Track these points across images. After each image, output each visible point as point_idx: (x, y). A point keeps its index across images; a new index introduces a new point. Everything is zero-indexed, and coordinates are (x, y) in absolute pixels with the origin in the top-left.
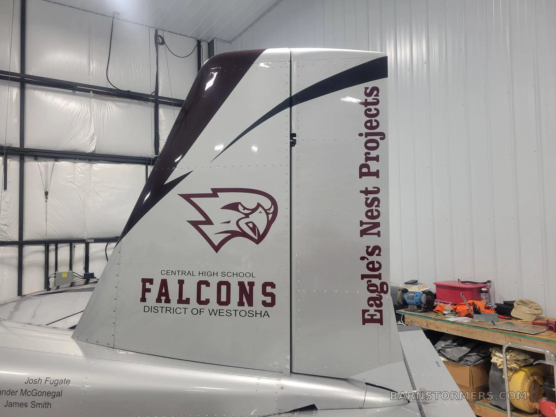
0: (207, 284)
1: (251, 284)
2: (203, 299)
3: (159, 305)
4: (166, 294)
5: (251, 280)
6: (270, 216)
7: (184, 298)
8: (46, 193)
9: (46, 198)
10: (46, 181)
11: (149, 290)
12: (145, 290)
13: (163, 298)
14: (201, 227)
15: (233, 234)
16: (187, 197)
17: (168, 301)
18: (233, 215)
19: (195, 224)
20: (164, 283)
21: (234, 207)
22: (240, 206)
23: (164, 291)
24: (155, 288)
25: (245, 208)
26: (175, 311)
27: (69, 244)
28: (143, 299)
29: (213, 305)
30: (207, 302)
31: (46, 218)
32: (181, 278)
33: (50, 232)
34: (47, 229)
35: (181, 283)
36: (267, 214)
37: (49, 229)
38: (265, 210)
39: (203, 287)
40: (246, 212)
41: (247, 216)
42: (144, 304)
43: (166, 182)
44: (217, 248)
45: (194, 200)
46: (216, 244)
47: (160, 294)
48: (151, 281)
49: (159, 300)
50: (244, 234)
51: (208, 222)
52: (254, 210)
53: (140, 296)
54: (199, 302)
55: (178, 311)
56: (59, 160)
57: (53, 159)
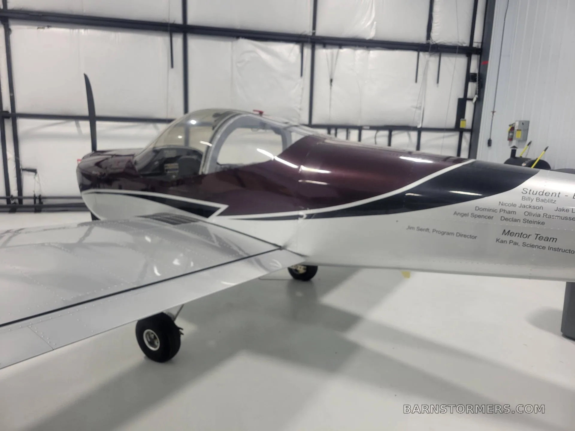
8: (331, 81)
9: (331, 85)
27: (346, 130)
31: (330, 105)
56: (343, 47)
57: (338, 47)
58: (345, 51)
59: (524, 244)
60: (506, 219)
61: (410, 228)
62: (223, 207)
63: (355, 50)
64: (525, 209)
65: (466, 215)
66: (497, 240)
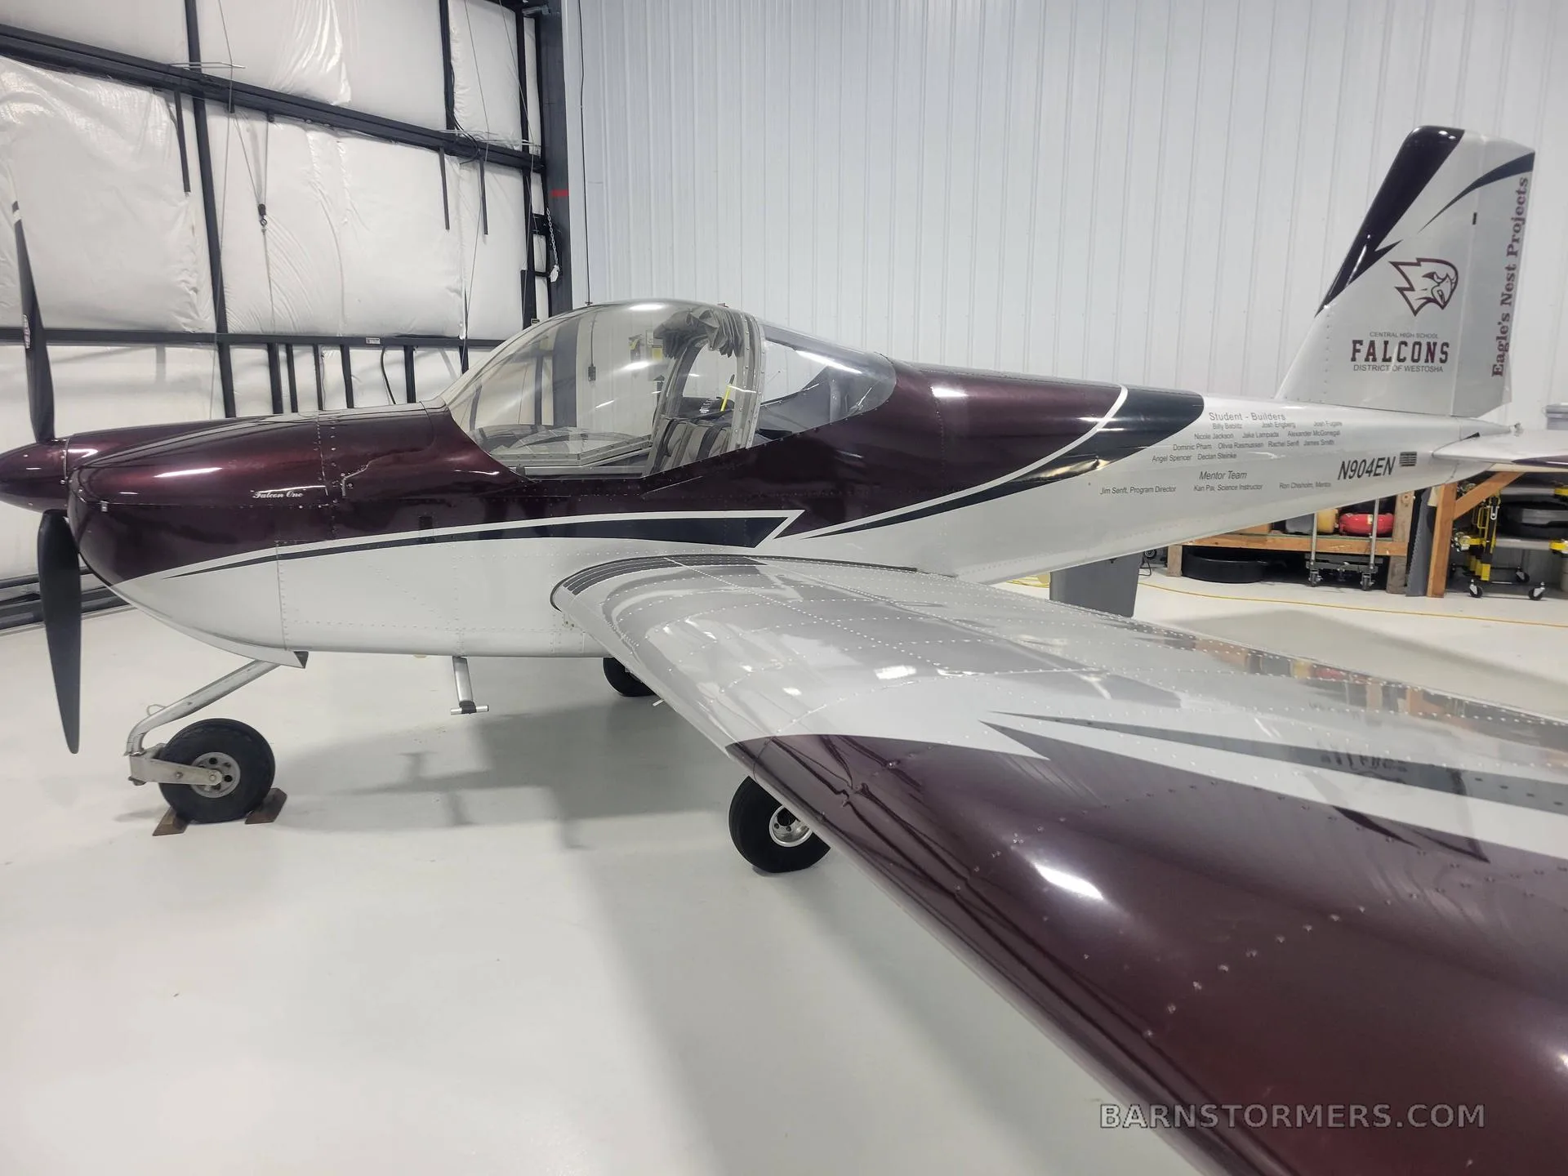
0: (1405, 344)
1: (1435, 344)
2: (1401, 357)
3: (1367, 363)
4: (1373, 354)
5: (1435, 340)
6: (1453, 285)
7: (1387, 357)
8: (262, 210)
9: (263, 222)
10: (259, 181)
11: (1359, 351)
12: (1356, 351)
13: (1371, 357)
14: (1405, 292)
15: (1429, 300)
16: (1396, 265)
17: (1374, 360)
18: (1430, 283)
19: (1401, 290)
20: (1372, 344)
21: (1431, 276)
22: (1435, 276)
23: (1371, 351)
24: (1364, 349)
25: (1438, 278)
26: (1380, 368)
27: (311, 348)
28: (1354, 359)
29: (1409, 362)
30: (1404, 360)
31: (269, 278)
32: (1386, 339)
33: (280, 315)
34: (275, 308)
35: (1386, 343)
36: (1452, 284)
37: (278, 309)
38: (1451, 280)
39: (1403, 346)
40: (1439, 281)
41: (1439, 284)
42: (1353, 363)
43: (1378, 249)
44: (1415, 313)
45: (1401, 267)
46: (1415, 309)
47: (1369, 354)
48: (1361, 342)
49: (1367, 360)
50: (1434, 301)
51: (1411, 289)
52: (1444, 280)
53: (1351, 356)
54: (1399, 360)
55: (1382, 368)
56: (276, 118)
57: (263, 115)
58: (283, 131)
59: (1221, 488)
60: (1204, 457)
61: (1105, 491)
62: (792, 515)
63: (306, 130)
64: (1220, 441)
65: (1164, 459)
66: (1195, 488)
